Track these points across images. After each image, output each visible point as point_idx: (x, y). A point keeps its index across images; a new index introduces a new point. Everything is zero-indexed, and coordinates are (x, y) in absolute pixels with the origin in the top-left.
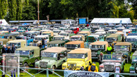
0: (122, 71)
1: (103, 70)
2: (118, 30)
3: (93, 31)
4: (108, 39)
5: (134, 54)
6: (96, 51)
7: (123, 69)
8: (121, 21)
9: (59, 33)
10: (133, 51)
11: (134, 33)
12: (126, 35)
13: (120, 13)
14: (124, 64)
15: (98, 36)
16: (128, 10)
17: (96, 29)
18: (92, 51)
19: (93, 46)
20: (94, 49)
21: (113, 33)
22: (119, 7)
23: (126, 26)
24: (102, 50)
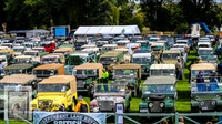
0: (127, 110)
1: (96, 109)
2: (119, 44)
3: (78, 47)
4: (103, 59)
5: (145, 82)
6: (84, 79)
7: (129, 106)
8: (124, 31)
9: (22, 51)
10: (144, 78)
11: (144, 48)
12: (131, 52)
13: (121, 17)
14: (130, 99)
15: (87, 55)
16: (135, 11)
17: (83, 44)
18: (77, 79)
19: (79, 72)
20: (80, 76)
21: (110, 49)
22: (120, 8)
23: (131, 38)
24: (94, 78)
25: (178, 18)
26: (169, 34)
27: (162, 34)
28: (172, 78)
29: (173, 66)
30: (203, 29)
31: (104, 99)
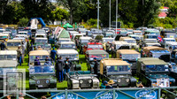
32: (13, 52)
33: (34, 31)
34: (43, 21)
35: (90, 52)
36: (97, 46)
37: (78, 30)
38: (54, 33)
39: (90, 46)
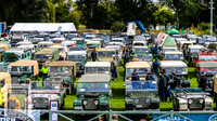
0: (61, 107)
1: (30, 106)
2: (54, 42)
3: (14, 43)
4: (38, 56)
5: (80, 80)
6: (19, 76)
7: (63, 104)
8: (60, 28)
10: (79, 75)
11: (79, 46)
12: (66, 49)
13: (58, 14)
14: (64, 96)
15: (22, 52)
16: (72, 9)
17: (19, 40)
18: (12, 76)
19: (14, 68)
20: (15, 73)
21: (46, 46)
22: (57, 5)
23: (68, 35)
24: (29, 75)
25: (114, 16)
26: (105, 32)
27: (98, 31)
28: (107, 76)
29: (108, 64)
30: (139, 28)
31: (38, 96)
32: (105, 63)
33: (131, 37)
34: (142, 26)
35: (201, 64)
36: (210, 57)
37: (186, 38)
38: (156, 40)
39: (201, 57)
